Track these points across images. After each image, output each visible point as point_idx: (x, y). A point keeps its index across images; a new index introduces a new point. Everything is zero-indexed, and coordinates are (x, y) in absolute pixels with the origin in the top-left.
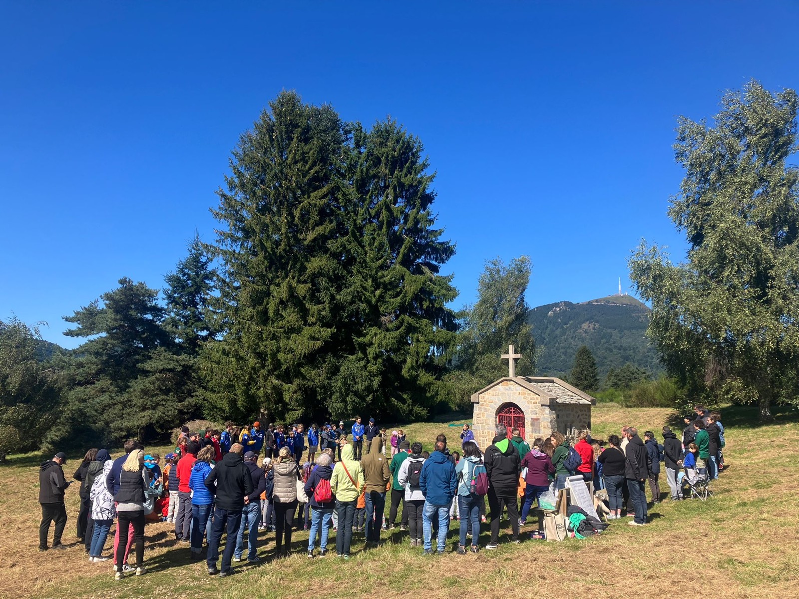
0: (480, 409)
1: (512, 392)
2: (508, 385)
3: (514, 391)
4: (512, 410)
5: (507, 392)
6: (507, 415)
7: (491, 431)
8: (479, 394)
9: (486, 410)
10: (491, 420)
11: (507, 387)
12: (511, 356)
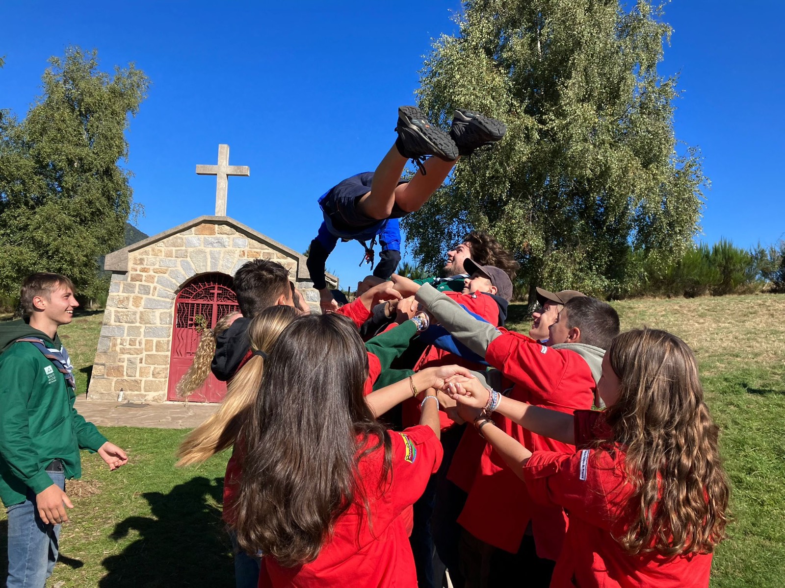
0: (129, 288)
1: (223, 249)
2: (212, 232)
3: (230, 248)
4: (216, 291)
5: (208, 250)
6: (201, 302)
7: (155, 340)
8: (130, 251)
9: (146, 290)
10: (158, 313)
11: (210, 238)
12: (223, 166)
